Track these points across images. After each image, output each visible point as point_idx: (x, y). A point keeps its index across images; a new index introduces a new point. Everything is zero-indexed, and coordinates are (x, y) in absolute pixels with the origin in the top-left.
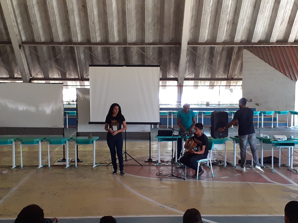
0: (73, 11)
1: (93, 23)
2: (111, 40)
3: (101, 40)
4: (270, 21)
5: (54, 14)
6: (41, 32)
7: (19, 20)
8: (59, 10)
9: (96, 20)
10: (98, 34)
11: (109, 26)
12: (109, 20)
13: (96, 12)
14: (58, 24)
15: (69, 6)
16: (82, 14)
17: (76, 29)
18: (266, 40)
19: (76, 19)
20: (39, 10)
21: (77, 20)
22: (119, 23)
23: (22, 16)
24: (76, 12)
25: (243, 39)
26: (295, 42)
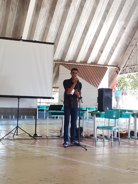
25: (59, 58)
26: (92, 63)
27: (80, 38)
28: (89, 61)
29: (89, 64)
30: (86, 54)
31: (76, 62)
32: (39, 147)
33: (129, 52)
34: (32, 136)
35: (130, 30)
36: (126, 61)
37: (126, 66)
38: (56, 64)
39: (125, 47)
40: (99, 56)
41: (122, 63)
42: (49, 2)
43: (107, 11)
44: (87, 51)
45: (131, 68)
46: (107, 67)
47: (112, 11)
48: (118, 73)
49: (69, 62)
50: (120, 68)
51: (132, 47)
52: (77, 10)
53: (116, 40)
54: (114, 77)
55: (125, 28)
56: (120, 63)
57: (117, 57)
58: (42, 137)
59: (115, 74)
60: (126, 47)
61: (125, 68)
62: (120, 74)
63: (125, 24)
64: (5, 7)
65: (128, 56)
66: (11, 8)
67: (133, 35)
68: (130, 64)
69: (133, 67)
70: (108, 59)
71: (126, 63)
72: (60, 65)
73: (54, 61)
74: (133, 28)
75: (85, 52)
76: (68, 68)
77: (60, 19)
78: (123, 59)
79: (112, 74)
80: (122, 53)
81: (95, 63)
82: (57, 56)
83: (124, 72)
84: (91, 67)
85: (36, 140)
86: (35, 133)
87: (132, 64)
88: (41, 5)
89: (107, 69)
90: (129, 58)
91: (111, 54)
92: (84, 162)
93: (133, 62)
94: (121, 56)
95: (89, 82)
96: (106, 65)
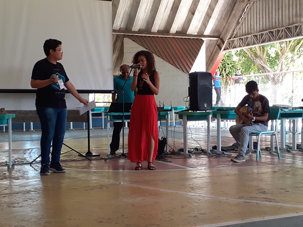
25: (122, 26)
26: (178, 33)
29: (173, 34)
30: (167, 17)
31: (152, 31)
32: (95, 172)
33: (237, 12)
34: (84, 155)
36: (233, 28)
37: (233, 36)
38: (117, 36)
39: (230, 4)
40: (188, 21)
41: (227, 31)
44: (169, 13)
45: (242, 39)
46: (203, 39)
48: (220, 49)
49: (140, 31)
50: (224, 40)
51: (242, 4)
54: (214, 55)
56: (224, 31)
57: (219, 21)
58: (101, 156)
59: (217, 50)
61: (232, 39)
62: (225, 50)
65: (237, 19)
68: (240, 33)
69: (245, 37)
70: (205, 24)
71: (234, 31)
72: (124, 37)
73: (114, 31)
75: (165, 14)
76: (138, 43)
78: (228, 24)
79: (212, 49)
80: (227, 14)
81: (183, 32)
82: (119, 23)
83: (231, 46)
84: (177, 40)
85: (91, 160)
86: (88, 151)
87: (244, 32)
89: (203, 41)
90: (238, 23)
91: (208, 16)
92: (170, 191)
93: (244, 29)
94: (224, 19)
95: (174, 64)
96: (201, 34)
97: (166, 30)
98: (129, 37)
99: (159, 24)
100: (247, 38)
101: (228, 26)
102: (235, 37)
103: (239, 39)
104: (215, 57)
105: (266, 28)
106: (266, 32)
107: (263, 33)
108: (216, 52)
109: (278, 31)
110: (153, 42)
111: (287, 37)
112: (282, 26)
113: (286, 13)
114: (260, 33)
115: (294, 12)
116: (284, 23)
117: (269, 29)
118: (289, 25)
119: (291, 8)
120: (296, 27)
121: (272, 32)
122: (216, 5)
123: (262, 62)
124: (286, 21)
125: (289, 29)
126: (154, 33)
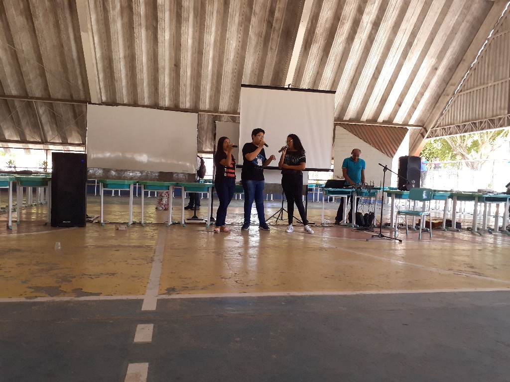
0: (164, 69)
1: (185, 85)
2: (202, 107)
3: (190, 107)
4: (363, 99)
5: (142, 71)
6: (125, 92)
7: (101, 76)
8: (148, 68)
9: (188, 82)
10: (188, 99)
11: (201, 90)
12: (203, 83)
13: (189, 74)
14: (145, 84)
15: (161, 63)
16: (173, 75)
17: (165, 92)
18: (358, 118)
19: (165, 79)
20: (125, 66)
21: (167, 80)
22: (211, 89)
23: (104, 71)
24: (167, 71)
26: (384, 122)
27: (367, 86)
28: (381, 119)
29: (380, 123)
30: (376, 108)
31: (361, 120)
33: (441, 104)
35: (445, 71)
36: (437, 119)
37: (436, 126)
39: (435, 97)
40: (395, 112)
41: (431, 121)
42: (324, 36)
43: (410, 44)
44: (378, 104)
45: (445, 129)
46: (407, 127)
47: (417, 44)
48: (424, 137)
49: (350, 120)
50: (427, 129)
51: (447, 97)
52: (365, 44)
53: (422, 87)
54: (417, 142)
55: (436, 69)
56: (428, 121)
57: (423, 113)
59: (420, 138)
60: (437, 99)
61: (434, 129)
62: (427, 138)
63: (436, 63)
64: (262, 45)
65: (441, 111)
66: (269, 47)
67: (449, 79)
68: (443, 123)
69: (448, 127)
70: (410, 115)
71: (437, 121)
72: (336, 125)
74: (449, 69)
75: (374, 105)
76: (348, 130)
77: (338, 58)
78: (431, 115)
79: (415, 138)
80: (431, 106)
81: (389, 121)
83: (434, 134)
84: (384, 128)
87: (447, 123)
88: (311, 40)
89: (408, 130)
90: (442, 114)
91: (414, 108)
93: (448, 119)
94: (428, 111)
95: (379, 149)
96: (406, 124)
97: (374, 120)
98: (340, 125)
99: (368, 114)
100: (450, 128)
101: (432, 117)
102: (438, 127)
103: (442, 129)
104: (418, 144)
105: (469, 119)
106: (468, 123)
107: (465, 123)
108: (419, 139)
109: (481, 122)
110: (362, 130)
111: (490, 128)
112: (485, 118)
113: (489, 106)
114: (463, 124)
115: (499, 105)
116: (487, 115)
117: (472, 120)
118: (493, 117)
119: (495, 101)
120: (500, 119)
121: (475, 123)
122: (421, 97)
123: (462, 150)
124: (489, 114)
125: (492, 121)
126: (363, 122)
